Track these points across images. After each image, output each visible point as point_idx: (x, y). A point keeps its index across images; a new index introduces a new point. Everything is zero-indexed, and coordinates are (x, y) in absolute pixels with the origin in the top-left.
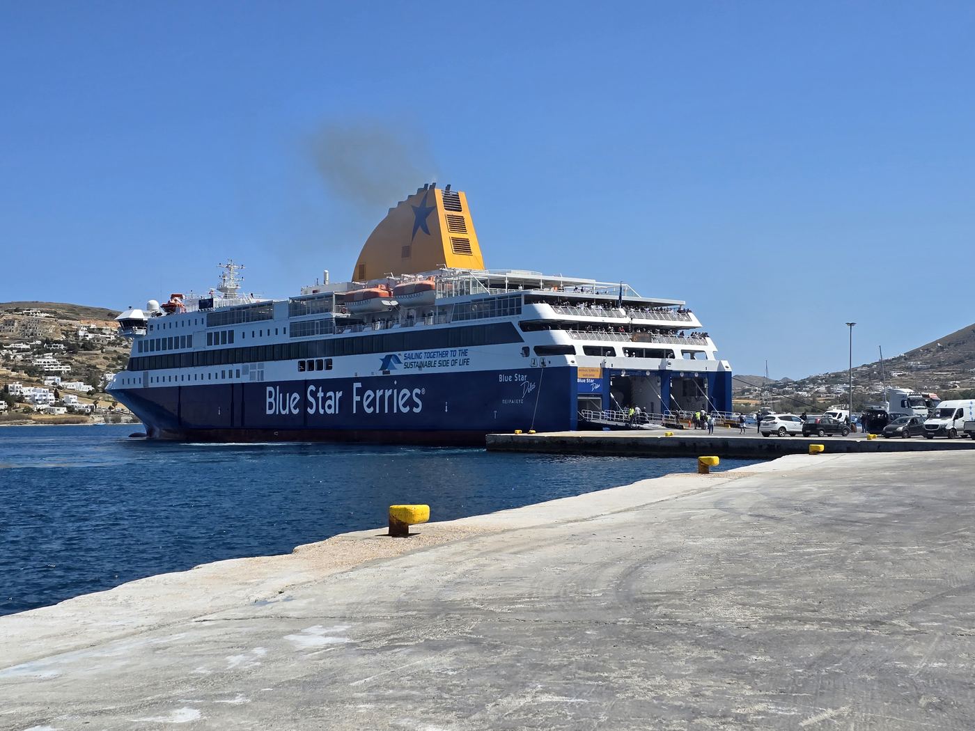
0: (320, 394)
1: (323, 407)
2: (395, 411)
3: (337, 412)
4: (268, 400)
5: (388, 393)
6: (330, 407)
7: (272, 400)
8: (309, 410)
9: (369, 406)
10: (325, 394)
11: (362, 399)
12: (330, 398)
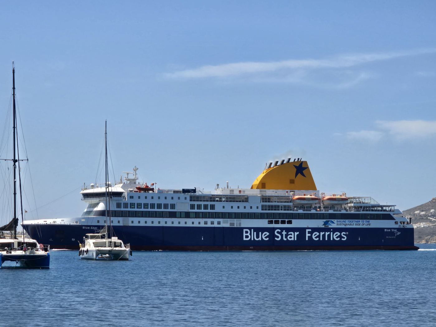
0: (284, 233)
1: (286, 237)
2: (332, 239)
3: (296, 239)
4: (245, 234)
5: (327, 234)
6: (291, 238)
7: (248, 234)
8: (276, 239)
9: (316, 238)
10: (287, 233)
11: (312, 235)
12: (291, 234)
